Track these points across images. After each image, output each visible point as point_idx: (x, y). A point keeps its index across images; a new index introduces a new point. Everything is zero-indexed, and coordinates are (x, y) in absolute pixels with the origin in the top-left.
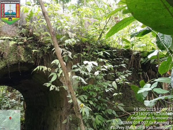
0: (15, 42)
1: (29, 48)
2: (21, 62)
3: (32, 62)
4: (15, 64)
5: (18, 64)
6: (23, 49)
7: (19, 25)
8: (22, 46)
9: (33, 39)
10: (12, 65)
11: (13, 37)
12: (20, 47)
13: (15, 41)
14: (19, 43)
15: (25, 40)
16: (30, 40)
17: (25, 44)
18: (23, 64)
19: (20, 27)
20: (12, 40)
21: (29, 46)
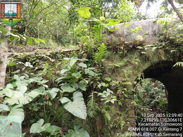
0: (156, 48)
1: (167, 49)
2: (162, 61)
3: (171, 60)
4: (158, 63)
5: (160, 63)
6: (163, 51)
7: (158, 34)
8: (162, 49)
9: (170, 42)
10: (156, 63)
11: (154, 44)
12: (160, 50)
13: (156, 46)
14: (159, 47)
15: (164, 44)
16: (168, 43)
17: (164, 47)
18: (164, 62)
19: (158, 35)
20: (153, 46)
21: (167, 48)
